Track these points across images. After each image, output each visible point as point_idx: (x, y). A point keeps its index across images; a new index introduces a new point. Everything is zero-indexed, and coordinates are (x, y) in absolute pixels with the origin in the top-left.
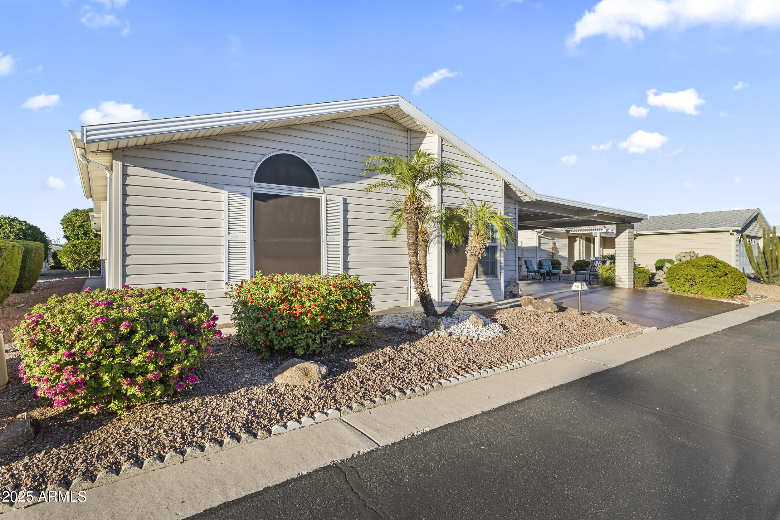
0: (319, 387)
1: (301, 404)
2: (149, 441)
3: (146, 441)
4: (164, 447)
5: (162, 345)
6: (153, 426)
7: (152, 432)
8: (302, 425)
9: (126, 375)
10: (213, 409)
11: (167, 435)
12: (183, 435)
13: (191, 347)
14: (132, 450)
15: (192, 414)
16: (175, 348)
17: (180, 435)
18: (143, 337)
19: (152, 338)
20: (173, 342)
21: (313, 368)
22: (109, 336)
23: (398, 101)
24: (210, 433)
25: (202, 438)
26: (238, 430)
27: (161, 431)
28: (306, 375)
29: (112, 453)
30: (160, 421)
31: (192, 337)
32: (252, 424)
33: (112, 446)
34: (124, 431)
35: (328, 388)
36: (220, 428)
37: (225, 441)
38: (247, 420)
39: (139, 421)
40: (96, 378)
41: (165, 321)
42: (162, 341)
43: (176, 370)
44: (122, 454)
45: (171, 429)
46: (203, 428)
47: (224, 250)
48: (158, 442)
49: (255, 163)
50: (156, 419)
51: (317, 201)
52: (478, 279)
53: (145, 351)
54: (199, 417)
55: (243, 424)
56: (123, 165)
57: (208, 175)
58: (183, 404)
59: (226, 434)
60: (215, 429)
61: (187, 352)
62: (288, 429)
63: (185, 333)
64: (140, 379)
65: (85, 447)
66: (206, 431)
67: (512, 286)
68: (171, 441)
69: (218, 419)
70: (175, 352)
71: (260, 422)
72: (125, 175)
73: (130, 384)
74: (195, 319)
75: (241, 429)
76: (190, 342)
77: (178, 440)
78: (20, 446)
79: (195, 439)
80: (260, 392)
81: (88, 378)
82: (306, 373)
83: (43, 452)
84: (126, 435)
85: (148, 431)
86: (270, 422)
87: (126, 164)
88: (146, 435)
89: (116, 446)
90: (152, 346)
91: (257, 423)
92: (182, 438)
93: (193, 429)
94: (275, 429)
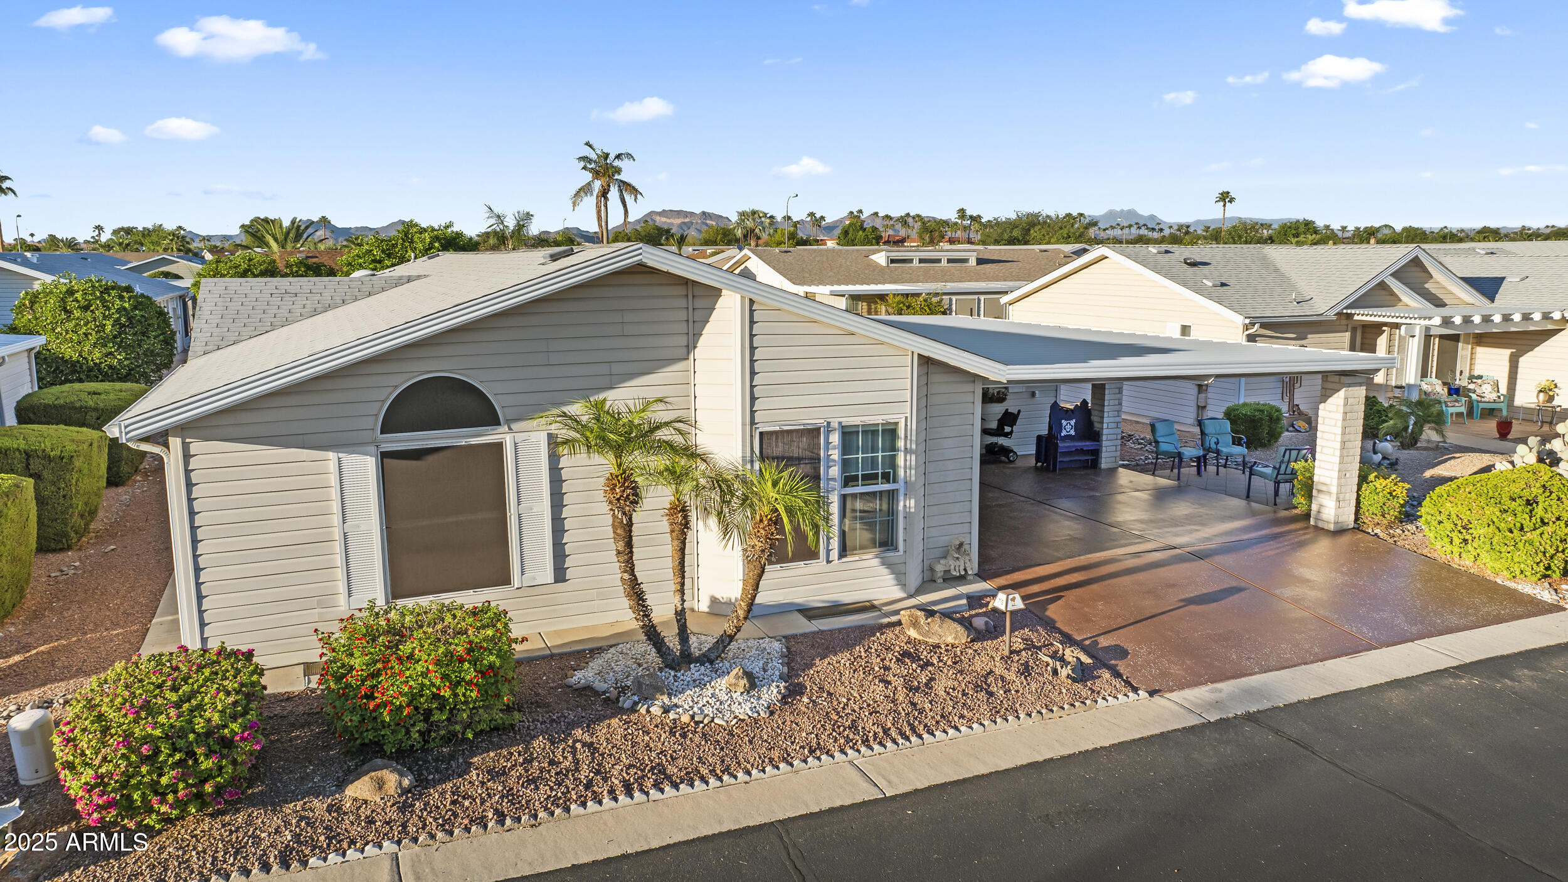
0: (391, 806)
1: (359, 829)
2: (180, 864)
3: (176, 864)
4: (192, 872)
5: (190, 763)
6: (188, 845)
7: (184, 853)
8: (346, 859)
9: (156, 793)
10: (256, 829)
11: (198, 859)
12: (215, 859)
13: (224, 762)
14: (161, 873)
15: (231, 832)
16: (206, 764)
17: (210, 860)
18: (170, 755)
19: (178, 756)
20: (202, 758)
21: (391, 779)
22: (133, 758)
23: (641, 254)
24: (242, 860)
25: (232, 865)
26: (272, 859)
27: (194, 853)
28: (380, 788)
29: (142, 874)
30: (197, 840)
31: (225, 751)
32: (291, 853)
33: (144, 867)
34: (158, 850)
35: (404, 808)
36: (254, 854)
37: (254, 872)
38: (287, 846)
39: (177, 838)
40: (129, 797)
41: (191, 737)
42: (191, 758)
43: (208, 788)
44: (151, 876)
45: (204, 852)
46: (237, 853)
47: (338, 547)
48: (188, 867)
49: (380, 403)
50: (192, 837)
51: (498, 447)
52: (844, 560)
53: (173, 770)
54: (237, 838)
55: (280, 852)
56: (183, 443)
57: (305, 436)
58: (227, 818)
59: (257, 864)
60: (248, 855)
61: (220, 768)
62: (327, 863)
63: (217, 748)
64: (170, 798)
65: (120, 865)
66: (239, 857)
67: (949, 558)
68: (200, 866)
69: (257, 841)
70: (206, 769)
71: (302, 851)
72: (187, 456)
73: (161, 802)
74: (226, 731)
75: (275, 859)
76: (222, 757)
77: (208, 865)
78: (63, 859)
79: (225, 866)
80: (319, 806)
81: (118, 797)
82: (380, 785)
83: (82, 868)
84: (159, 855)
85: (180, 853)
86: (312, 851)
87: (188, 440)
88: (178, 856)
89: (147, 867)
90: (179, 763)
91: (297, 852)
92: (212, 864)
93: (225, 854)
94: (313, 861)
